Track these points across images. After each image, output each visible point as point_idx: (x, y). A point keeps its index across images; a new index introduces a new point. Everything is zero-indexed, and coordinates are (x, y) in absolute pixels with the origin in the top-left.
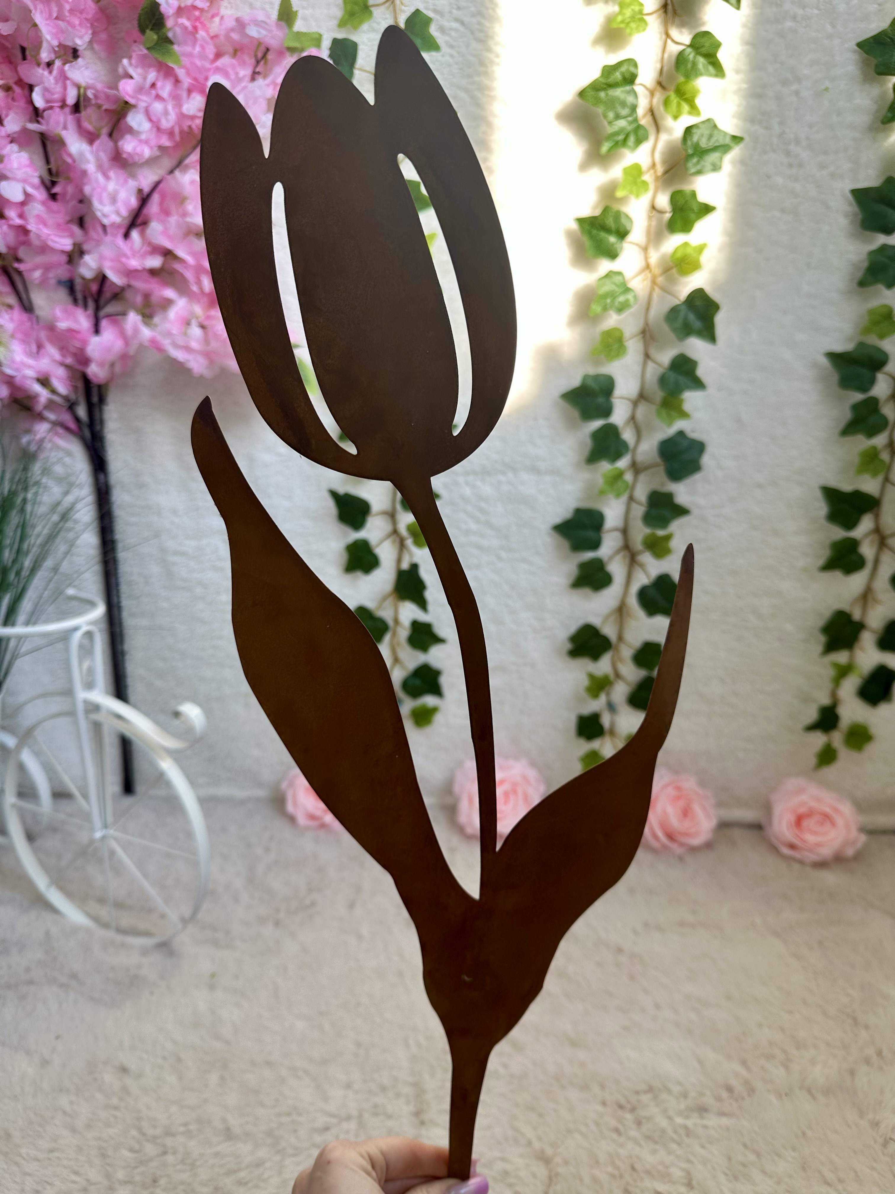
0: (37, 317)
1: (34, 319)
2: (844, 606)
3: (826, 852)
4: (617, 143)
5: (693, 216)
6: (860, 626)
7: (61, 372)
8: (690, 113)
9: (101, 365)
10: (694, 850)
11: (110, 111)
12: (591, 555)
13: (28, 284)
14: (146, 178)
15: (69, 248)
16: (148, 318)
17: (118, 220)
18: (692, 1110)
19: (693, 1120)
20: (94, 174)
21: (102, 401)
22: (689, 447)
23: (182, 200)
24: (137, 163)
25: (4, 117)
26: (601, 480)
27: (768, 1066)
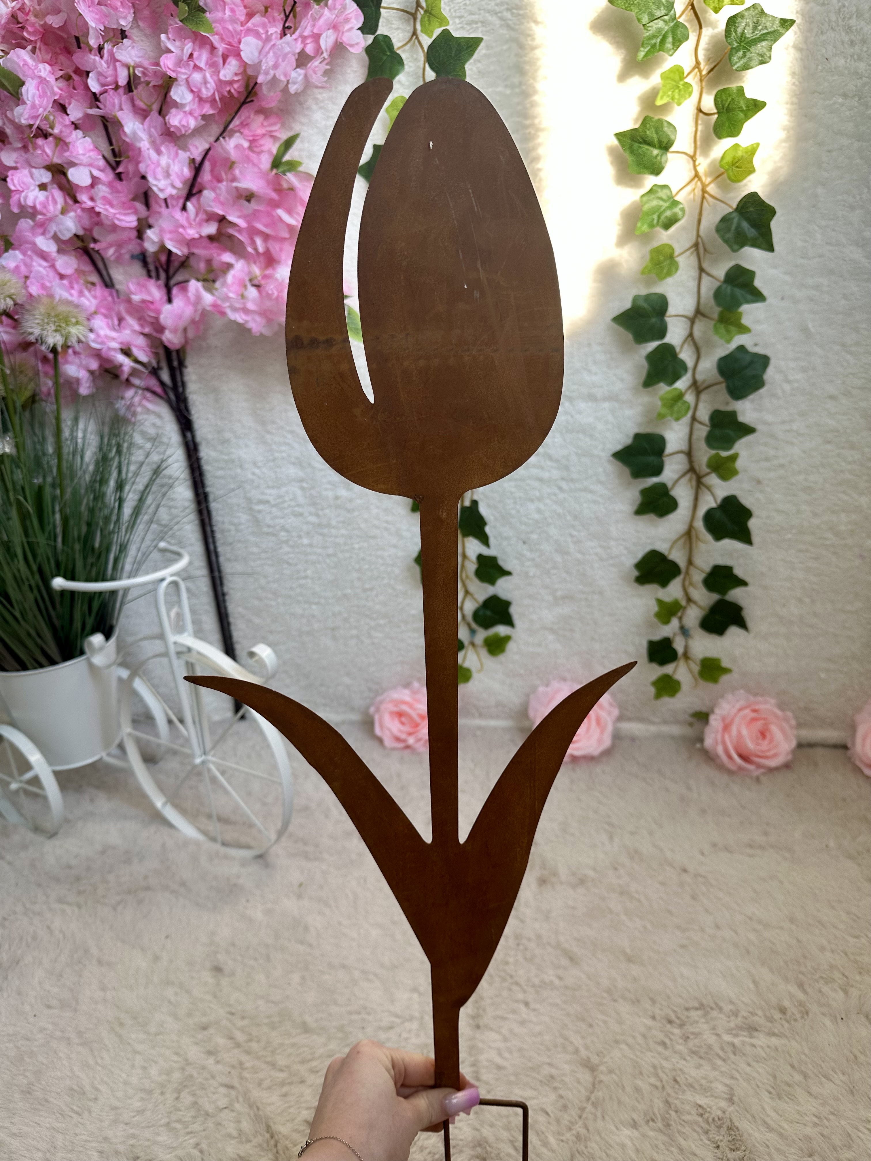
0: (117, 291)
1: (115, 294)
4: (654, 47)
5: (741, 117)
7: (141, 341)
8: (732, 2)
9: (175, 331)
11: (158, 86)
12: (655, 480)
13: (107, 262)
14: (197, 148)
15: (135, 224)
16: (211, 283)
17: (174, 192)
18: (741, 1028)
19: (741, 1038)
20: (147, 151)
21: (182, 364)
22: (752, 362)
23: (230, 165)
24: (184, 134)
25: (67, 106)
26: (659, 403)
27: (826, 989)
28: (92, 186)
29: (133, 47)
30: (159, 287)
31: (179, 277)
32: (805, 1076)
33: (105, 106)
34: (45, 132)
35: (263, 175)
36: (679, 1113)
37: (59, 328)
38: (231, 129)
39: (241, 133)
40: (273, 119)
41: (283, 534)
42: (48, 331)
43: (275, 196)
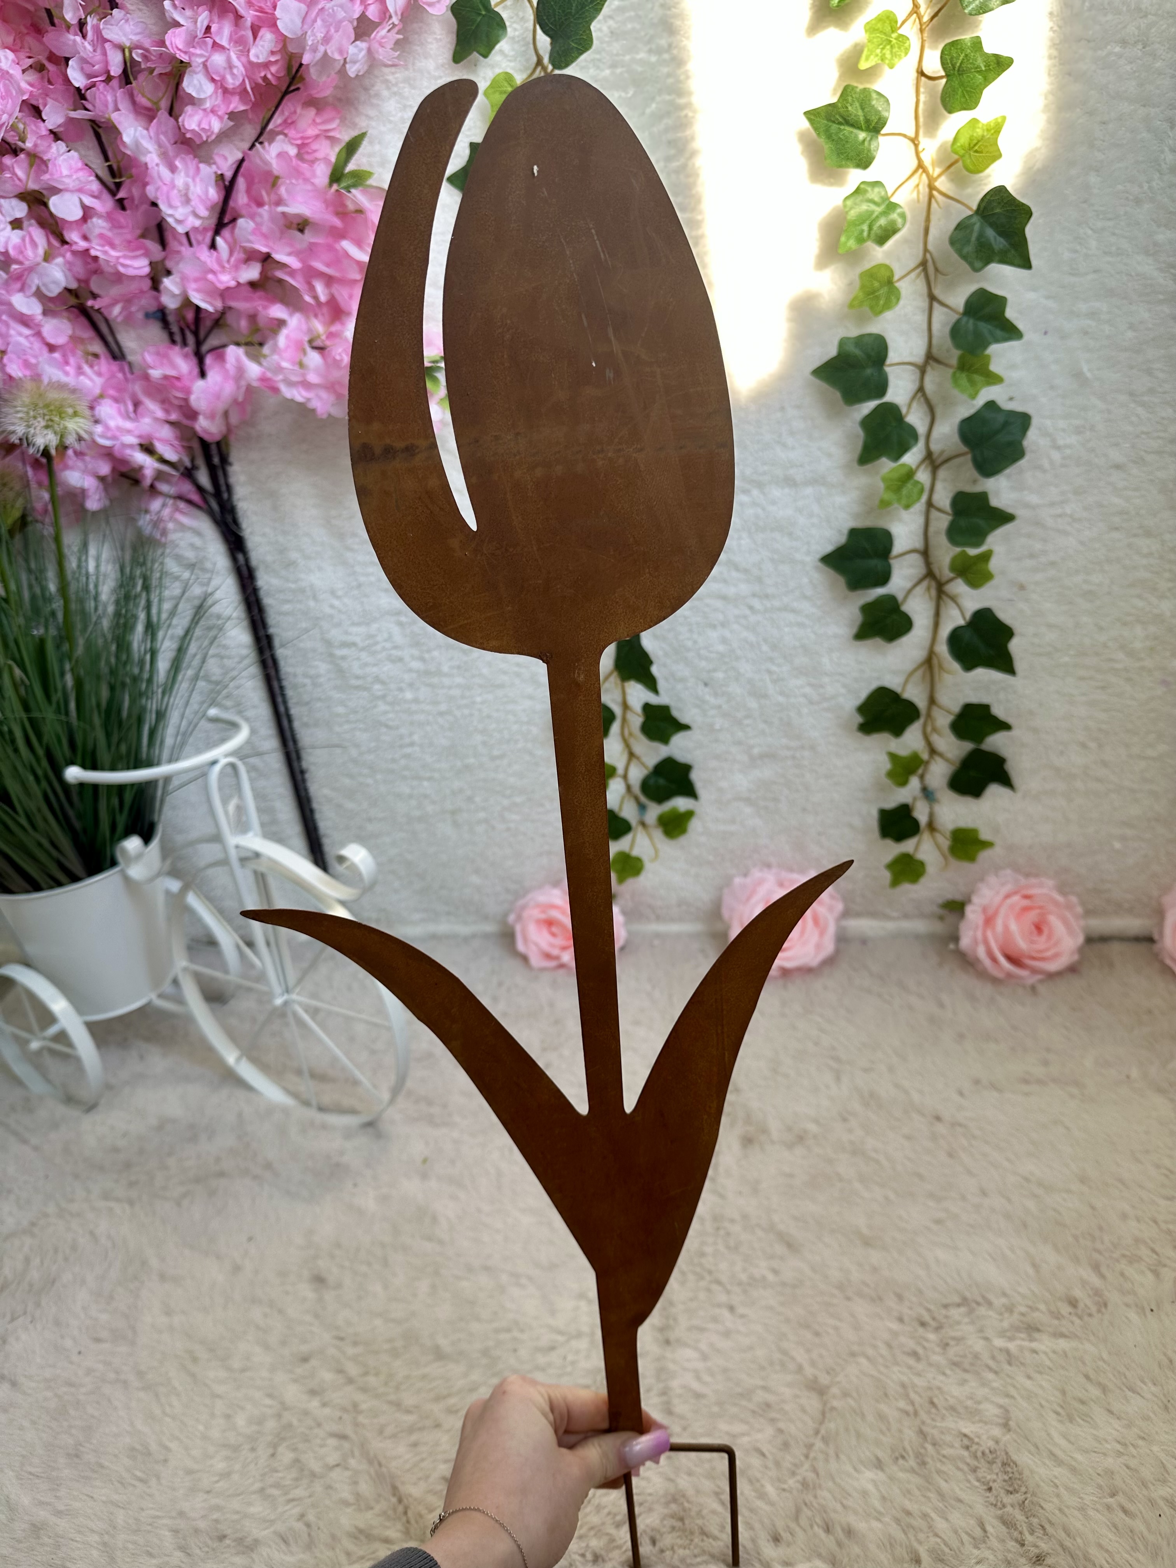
0: (130, 366)
1: (127, 369)
5: (979, 77)
7: (166, 432)
10: (1052, 976)
11: (165, 74)
12: (880, 591)
13: (112, 323)
14: (226, 159)
15: (147, 270)
16: (257, 347)
17: (198, 223)
18: (1018, 1329)
19: (1018, 1342)
20: (156, 168)
21: (225, 460)
22: (1006, 424)
23: (273, 181)
24: (205, 142)
25: (41, 108)
26: (881, 485)
27: (1130, 1271)
28: (85, 219)
29: (127, 21)
30: (186, 356)
31: (213, 341)
32: (1104, 1389)
33: (94, 106)
34: (13, 147)
35: (319, 193)
36: (937, 1447)
37: (50, 423)
38: (271, 130)
39: (286, 135)
40: (328, 114)
41: (377, 687)
42: (35, 428)
43: (337, 222)
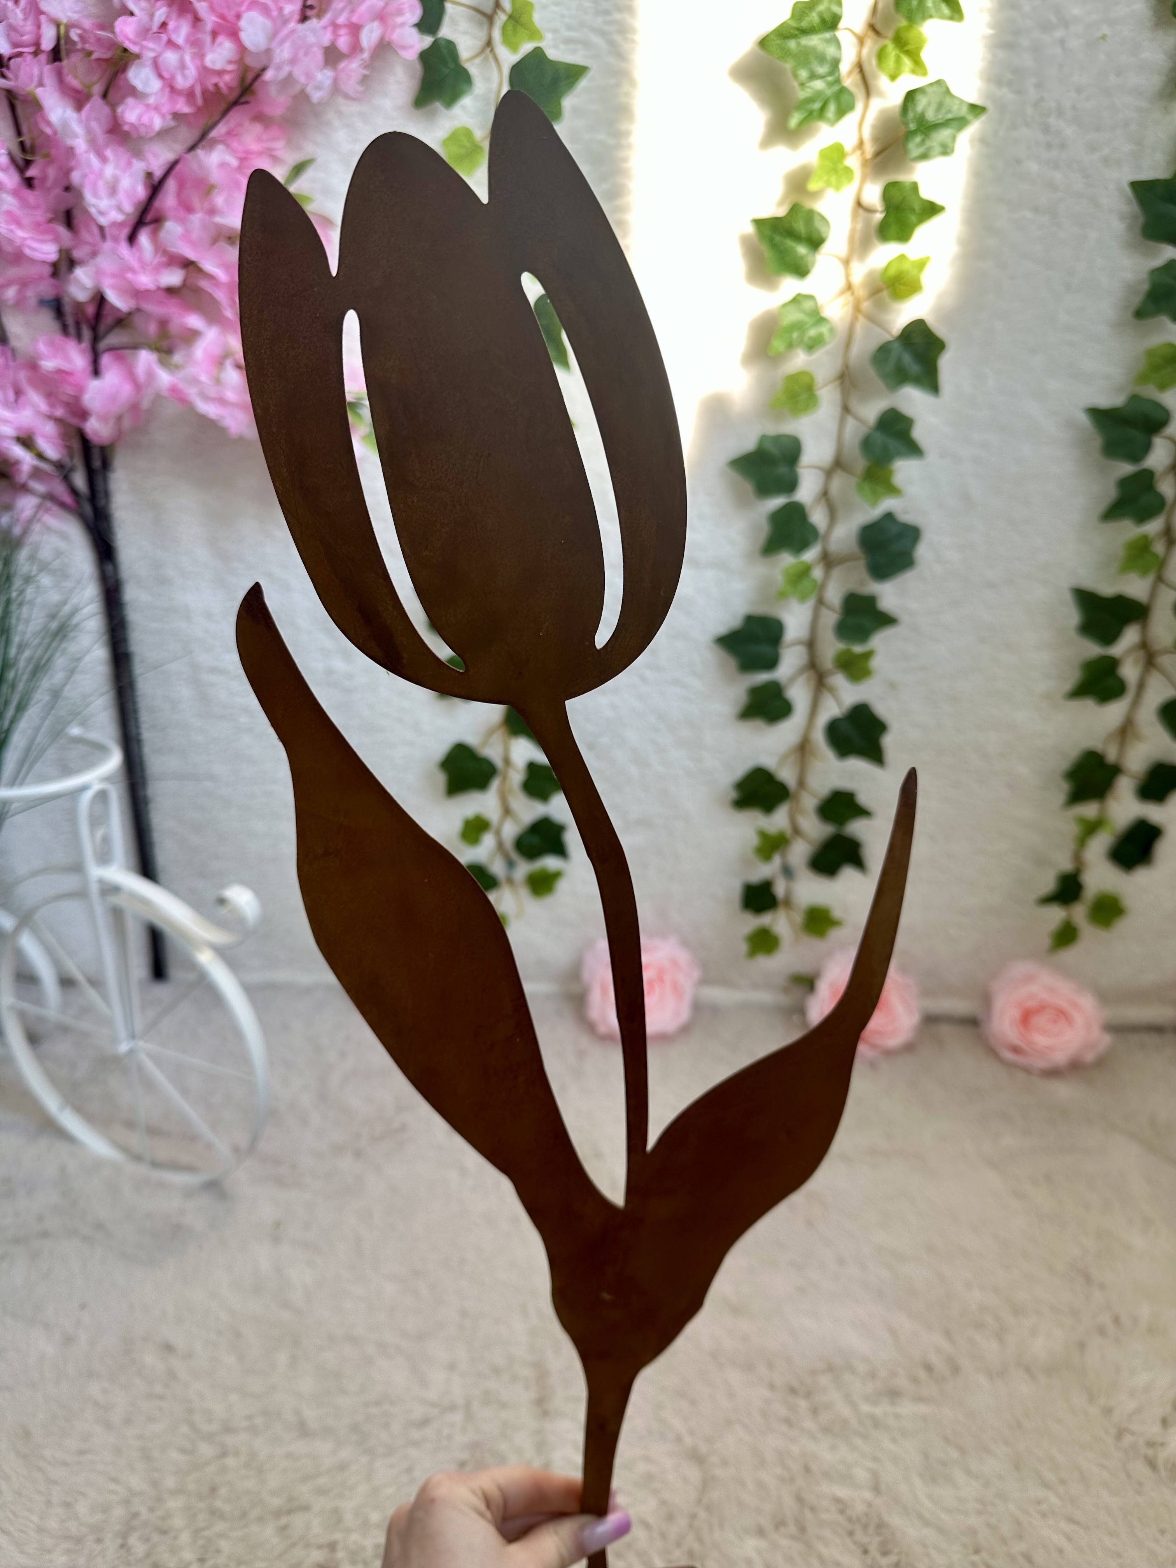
2: (1095, 743)
3: (1060, 1058)
4: (811, 113)
5: (913, 218)
6: (1115, 771)
7: (49, 428)
8: (913, 72)
10: (889, 1053)
11: (106, 60)
12: (767, 676)
14: (157, 157)
15: (53, 257)
16: (164, 355)
17: (120, 217)
18: (881, 1394)
19: (883, 1407)
20: (84, 154)
21: (107, 466)
22: (899, 534)
23: (209, 189)
24: (144, 137)
26: (781, 577)
30: (80, 351)
31: (112, 339)
33: (15, 77)
36: (815, 1512)
38: (213, 138)
39: (228, 146)
40: (275, 132)
